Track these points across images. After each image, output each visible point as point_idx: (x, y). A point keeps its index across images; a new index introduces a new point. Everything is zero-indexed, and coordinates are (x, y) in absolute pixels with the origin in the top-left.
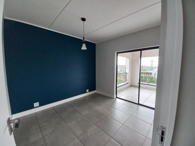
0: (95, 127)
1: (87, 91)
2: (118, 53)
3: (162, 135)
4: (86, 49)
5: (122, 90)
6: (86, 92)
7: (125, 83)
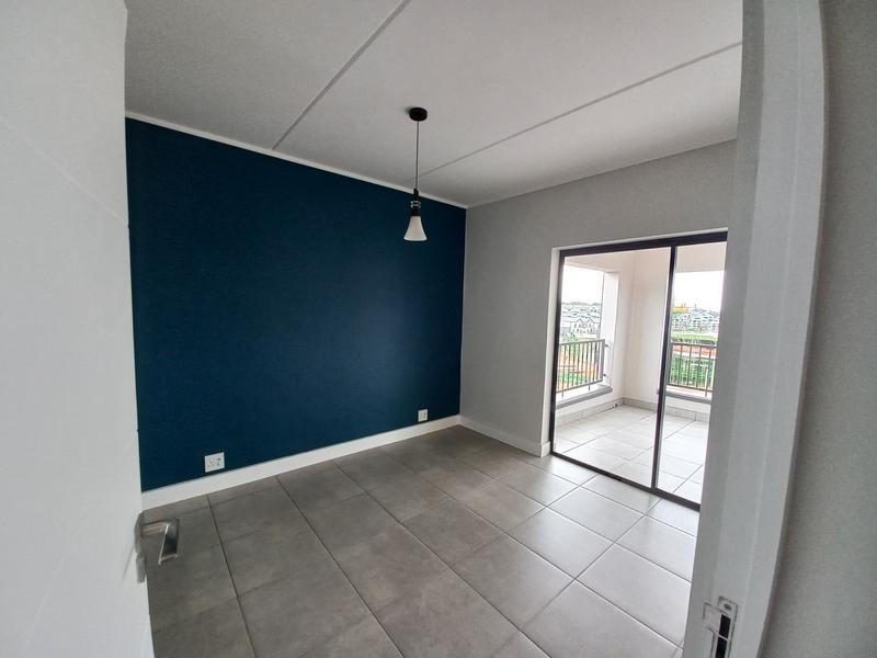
0: (451, 577)
1: (423, 414)
2: (563, 254)
3: (721, 633)
4: (423, 238)
5: (579, 420)
6: (414, 421)
7: (594, 388)
